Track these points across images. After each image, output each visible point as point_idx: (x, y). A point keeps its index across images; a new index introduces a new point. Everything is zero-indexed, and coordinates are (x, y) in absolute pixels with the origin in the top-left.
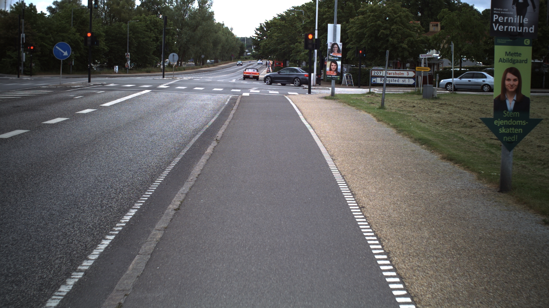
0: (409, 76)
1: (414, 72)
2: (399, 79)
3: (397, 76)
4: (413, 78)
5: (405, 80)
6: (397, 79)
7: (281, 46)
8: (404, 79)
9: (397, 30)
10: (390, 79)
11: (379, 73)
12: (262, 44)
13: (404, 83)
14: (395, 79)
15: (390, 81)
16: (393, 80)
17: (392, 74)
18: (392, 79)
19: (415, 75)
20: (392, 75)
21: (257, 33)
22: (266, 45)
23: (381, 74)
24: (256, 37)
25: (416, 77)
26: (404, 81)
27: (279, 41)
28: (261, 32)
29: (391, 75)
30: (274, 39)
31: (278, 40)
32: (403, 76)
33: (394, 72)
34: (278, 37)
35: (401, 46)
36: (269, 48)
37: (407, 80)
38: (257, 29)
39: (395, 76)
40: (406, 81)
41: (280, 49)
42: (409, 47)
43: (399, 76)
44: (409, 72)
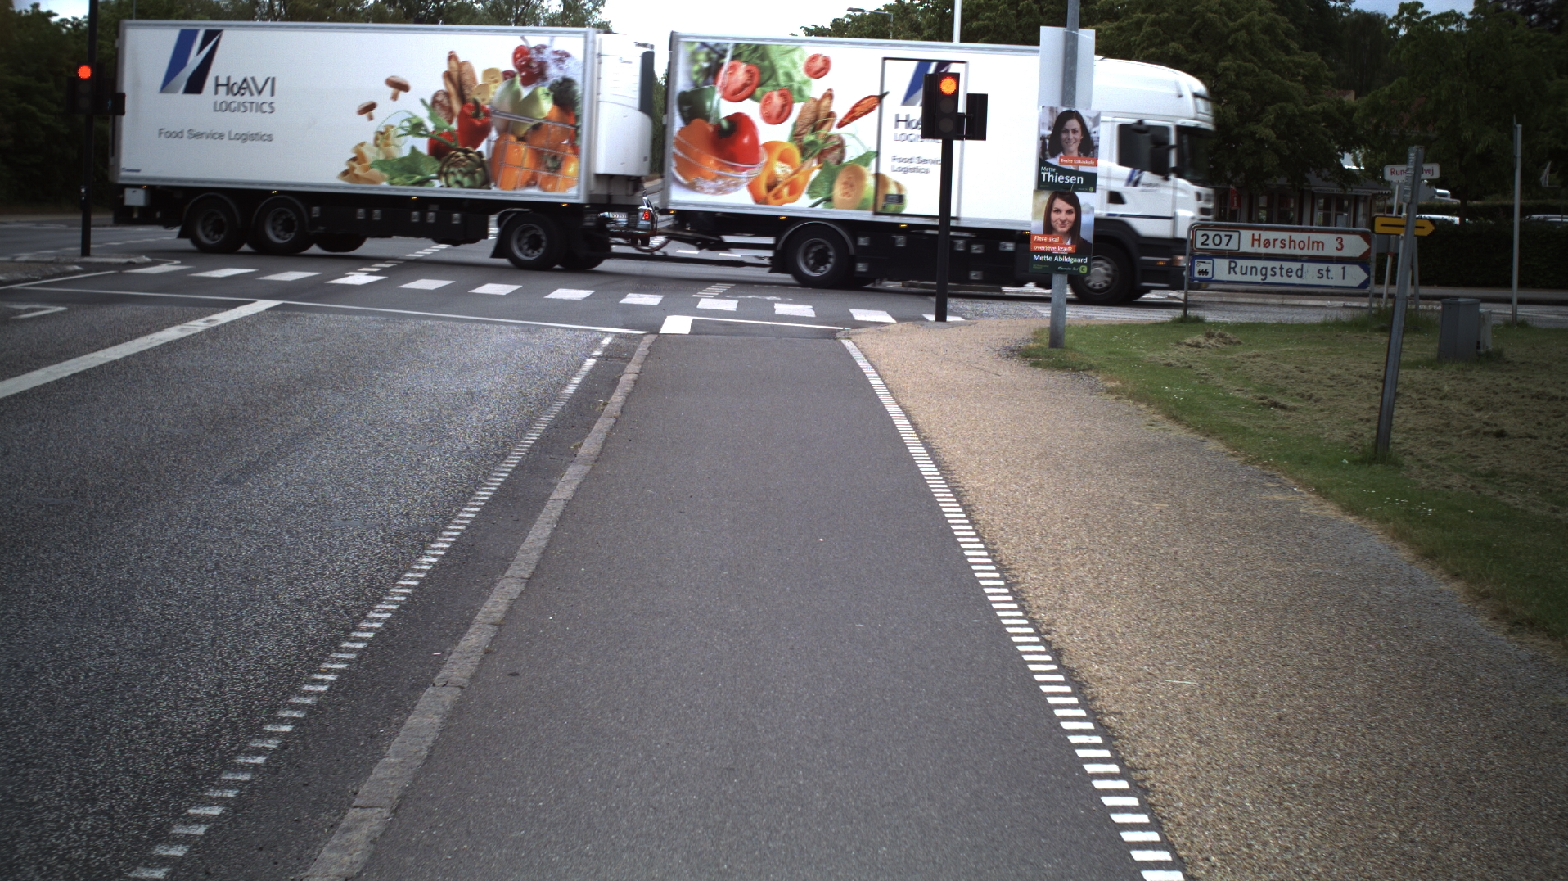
0: (1345, 253)
1: (1366, 236)
2: (1306, 265)
3: (1298, 252)
4: (1361, 261)
5: (1328, 271)
6: (1295, 266)
8: (1324, 266)
9: (1237, 75)
10: (1270, 264)
11: (1225, 240)
13: (1324, 282)
14: (1287, 265)
15: (1269, 272)
16: (1281, 268)
17: (1278, 243)
18: (1277, 264)
19: (1368, 252)
20: (1277, 250)
23: (1233, 246)
25: (1373, 256)
26: (1324, 273)
29: (1270, 250)
32: (1321, 253)
33: (1285, 235)
35: (1252, 134)
37: (1336, 269)
39: (1287, 251)
40: (1330, 275)
42: (1278, 138)
43: (1306, 252)
44: (1345, 237)
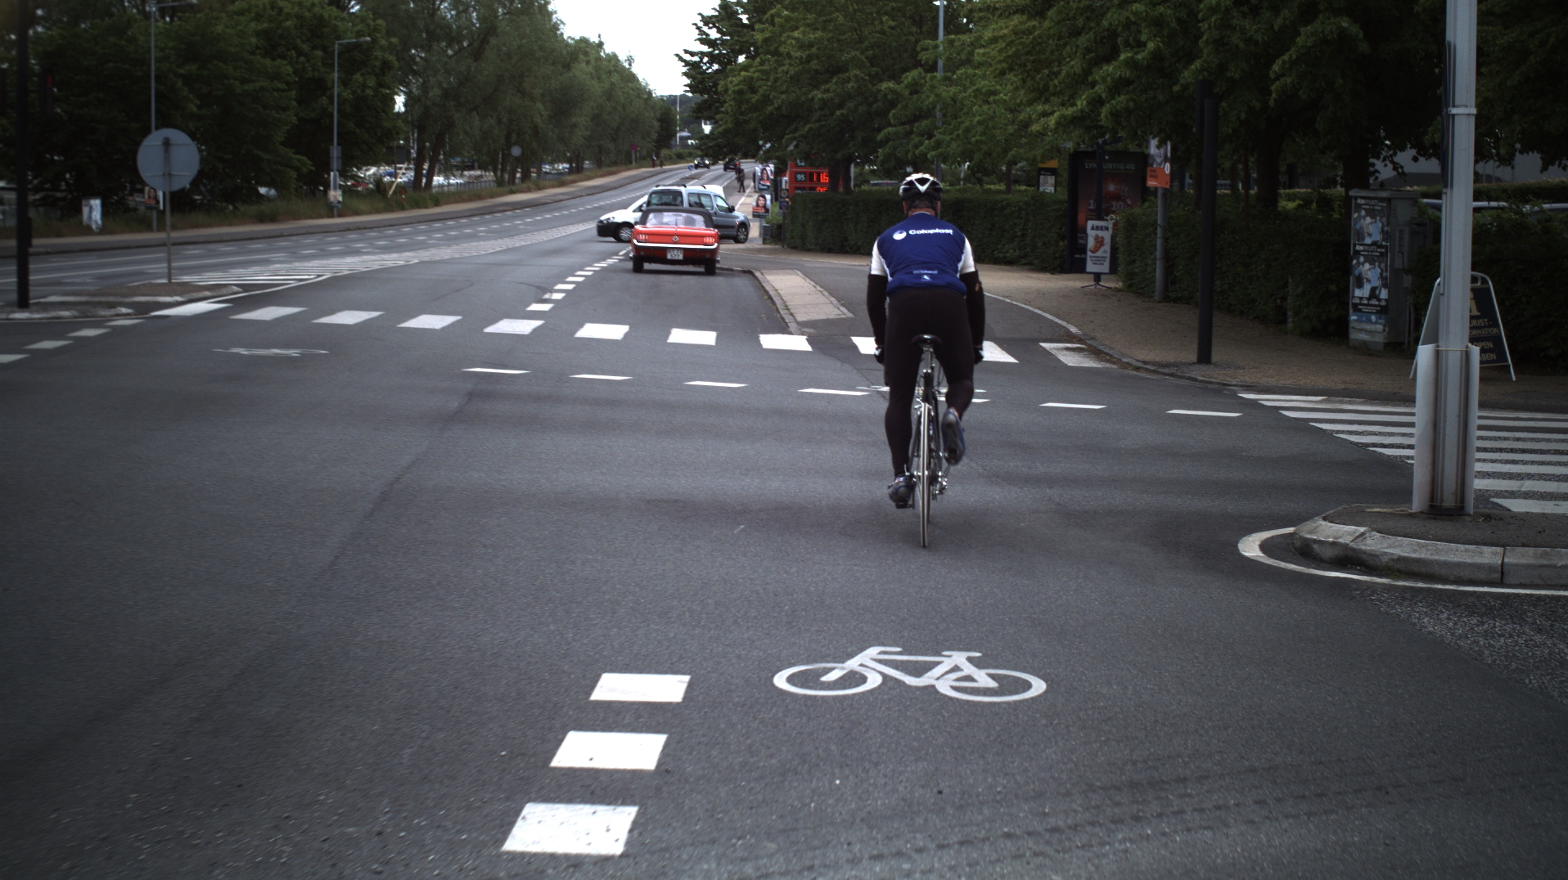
7: (827, 91)
12: (733, 82)
21: (705, 40)
22: (753, 90)
24: (702, 54)
27: (814, 65)
28: (723, 34)
30: (789, 55)
31: (810, 59)
34: (811, 45)
36: (766, 100)
38: (707, 21)
41: (824, 102)
